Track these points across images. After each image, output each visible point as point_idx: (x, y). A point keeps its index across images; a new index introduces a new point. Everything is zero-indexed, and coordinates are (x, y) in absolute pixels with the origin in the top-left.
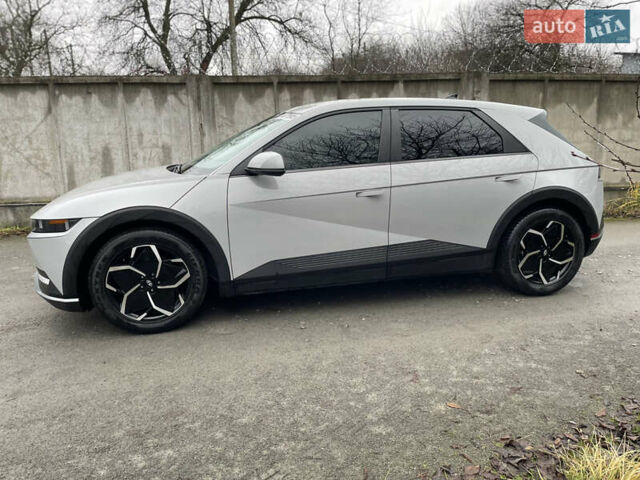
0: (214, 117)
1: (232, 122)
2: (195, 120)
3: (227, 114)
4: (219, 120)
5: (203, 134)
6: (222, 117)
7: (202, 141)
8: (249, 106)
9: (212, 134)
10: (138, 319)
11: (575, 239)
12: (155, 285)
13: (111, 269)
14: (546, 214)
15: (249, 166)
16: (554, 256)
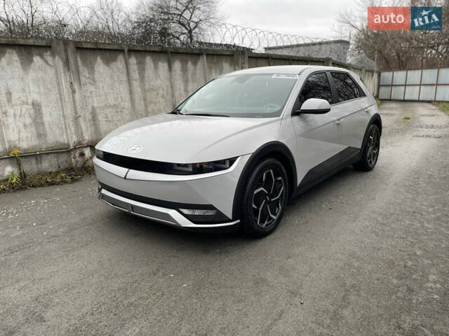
0: (79, 77)
1: (94, 80)
3: (89, 73)
5: (74, 92)
6: (85, 76)
7: (73, 97)
8: (106, 68)
9: (80, 91)
10: (264, 225)
11: (378, 140)
12: (270, 199)
13: (255, 192)
14: (373, 127)
15: (301, 109)
16: (374, 149)
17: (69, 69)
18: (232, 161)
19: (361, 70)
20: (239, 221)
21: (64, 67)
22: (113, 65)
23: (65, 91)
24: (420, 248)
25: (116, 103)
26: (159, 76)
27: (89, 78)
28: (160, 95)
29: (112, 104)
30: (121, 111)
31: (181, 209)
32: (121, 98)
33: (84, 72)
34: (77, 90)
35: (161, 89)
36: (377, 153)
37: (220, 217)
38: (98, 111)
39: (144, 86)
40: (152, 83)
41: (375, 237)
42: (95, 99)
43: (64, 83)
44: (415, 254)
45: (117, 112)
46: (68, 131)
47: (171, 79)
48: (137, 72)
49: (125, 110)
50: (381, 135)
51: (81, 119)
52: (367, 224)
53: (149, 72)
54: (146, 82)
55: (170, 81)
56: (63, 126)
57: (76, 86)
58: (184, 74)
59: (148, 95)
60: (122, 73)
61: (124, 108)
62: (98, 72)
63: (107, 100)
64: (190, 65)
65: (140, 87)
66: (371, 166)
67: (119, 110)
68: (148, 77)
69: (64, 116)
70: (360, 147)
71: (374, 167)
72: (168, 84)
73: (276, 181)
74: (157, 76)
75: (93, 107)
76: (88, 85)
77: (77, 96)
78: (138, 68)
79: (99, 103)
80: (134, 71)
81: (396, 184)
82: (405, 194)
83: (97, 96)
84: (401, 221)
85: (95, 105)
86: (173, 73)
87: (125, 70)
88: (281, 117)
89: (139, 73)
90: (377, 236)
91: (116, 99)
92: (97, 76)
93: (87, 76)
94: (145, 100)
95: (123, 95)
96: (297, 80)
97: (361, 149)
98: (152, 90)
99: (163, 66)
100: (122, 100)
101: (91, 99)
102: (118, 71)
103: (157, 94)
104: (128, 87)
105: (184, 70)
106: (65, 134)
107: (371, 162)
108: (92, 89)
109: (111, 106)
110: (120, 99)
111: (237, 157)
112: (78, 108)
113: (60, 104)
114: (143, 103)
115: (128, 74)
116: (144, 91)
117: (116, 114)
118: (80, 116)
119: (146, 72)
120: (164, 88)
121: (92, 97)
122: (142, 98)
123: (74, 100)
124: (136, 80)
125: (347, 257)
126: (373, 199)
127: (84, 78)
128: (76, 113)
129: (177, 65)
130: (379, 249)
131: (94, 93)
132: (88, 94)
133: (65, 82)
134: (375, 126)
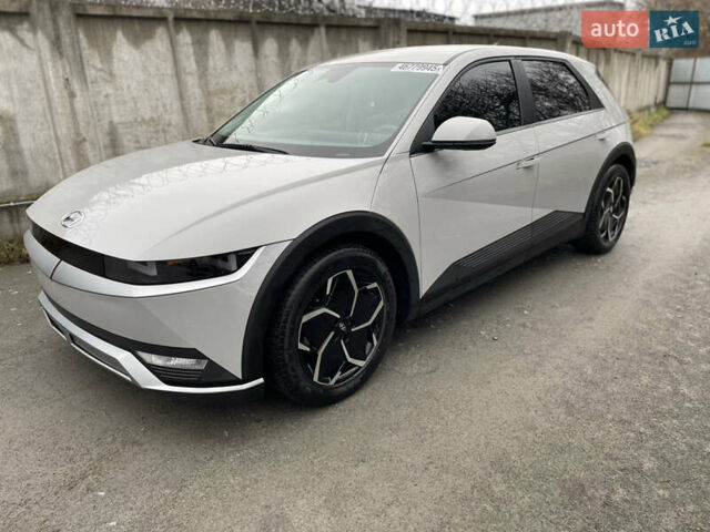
0: (83, 68)
1: (111, 75)
2: (57, 72)
3: (102, 62)
4: (91, 73)
5: (72, 95)
6: (94, 67)
7: (72, 105)
8: (134, 51)
9: (85, 94)
10: (332, 382)
11: (627, 193)
12: (349, 327)
13: (305, 319)
14: (615, 171)
15: (433, 139)
16: (616, 211)
17: (61, 54)
18: (243, 257)
19: (634, 54)
20: (261, 380)
21: (52, 50)
22: (147, 46)
23: (56, 94)
24: (654, 453)
25: (155, 116)
26: (236, 67)
27: (101, 70)
28: (237, 100)
29: (147, 117)
30: (164, 131)
31: (140, 353)
32: (164, 106)
33: (93, 60)
34: (78, 93)
35: (239, 91)
36: (623, 220)
37: (215, 374)
38: (121, 130)
39: (206, 85)
40: (222, 80)
41: (562, 416)
42: (114, 108)
43: (53, 81)
44: (638, 469)
45: (157, 132)
46: (66, 166)
47: (257, 72)
48: (192, 59)
49: (171, 129)
50: (632, 183)
51: (87, 145)
52: (557, 380)
53: (217, 57)
54: (209, 77)
55: (257, 75)
56: (57, 157)
57: (76, 85)
58: (284, 62)
59: (216, 101)
60: (165, 61)
61: (169, 125)
62: (119, 59)
63: (138, 110)
64: (294, 46)
65: (200, 87)
66: (606, 244)
67: (160, 127)
68: (215, 69)
69: (57, 139)
70: (583, 210)
71: (612, 245)
72: (252, 80)
73: (364, 292)
74: (231, 67)
75: (111, 123)
76: (102, 83)
77: (79, 102)
78: (195, 52)
79: (121, 116)
80: (188, 58)
81: (648, 285)
82: (660, 309)
83: (118, 103)
84: (633, 375)
85: (116, 119)
86: (263, 61)
87: (170, 55)
88: (386, 156)
89: (197, 62)
90: (570, 414)
91: (154, 109)
92: (117, 66)
93: (100, 66)
94: (209, 110)
95: (168, 102)
96: (437, 75)
97: (584, 215)
98: (223, 91)
99: (242, 48)
100: (166, 111)
101: (106, 109)
102: (158, 57)
103: (233, 100)
104: (176, 86)
105: (283, 54)
106: (60, 171)
107: (607, 236)
108: (109, 90)
109: (144, 121)
110: (161, 109)
111: (256, 249)
112: (82, 124)
113: (49, 118)
114: (205, 117)
115: (176, 62)
116: (207, 94)
117: (155, 135)
118: (84, 140)
119: (211, 58)
120: (246, 89)
121: (109, 105)
122: (204, 106)
123: (73, 111)
124: (190, 74)
125: (485, 469)
126: (591, 319)
127: (93, 71)
128: (78, 134)
129: (270, 46)
130: (562, 451)
131: (112, 99)
132: (102, 99)
133: (56, 77)
134: (621, 166)
